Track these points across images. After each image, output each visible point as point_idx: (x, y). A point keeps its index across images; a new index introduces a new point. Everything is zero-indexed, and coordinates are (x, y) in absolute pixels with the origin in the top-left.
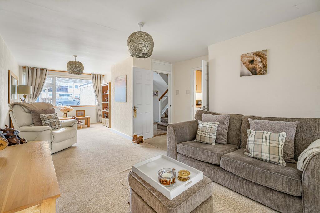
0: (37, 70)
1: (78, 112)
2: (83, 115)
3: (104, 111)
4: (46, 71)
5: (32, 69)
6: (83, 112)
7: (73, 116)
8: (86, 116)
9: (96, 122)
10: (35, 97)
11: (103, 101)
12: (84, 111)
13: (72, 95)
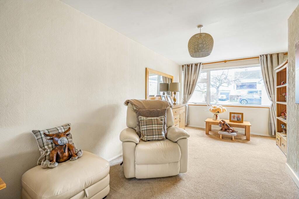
0: (192, 66)
1: (232, 115)
2: (240, 120)
3: (279, 118)
4: (200, 65)
5: (188, 66)
6: (240, 116)
7: (222, 121)
8: (245, 123)
9: (268, 135)
10: (190, 94)
11: (278, 101)
12: (242, 114)
13: (261, 91)
